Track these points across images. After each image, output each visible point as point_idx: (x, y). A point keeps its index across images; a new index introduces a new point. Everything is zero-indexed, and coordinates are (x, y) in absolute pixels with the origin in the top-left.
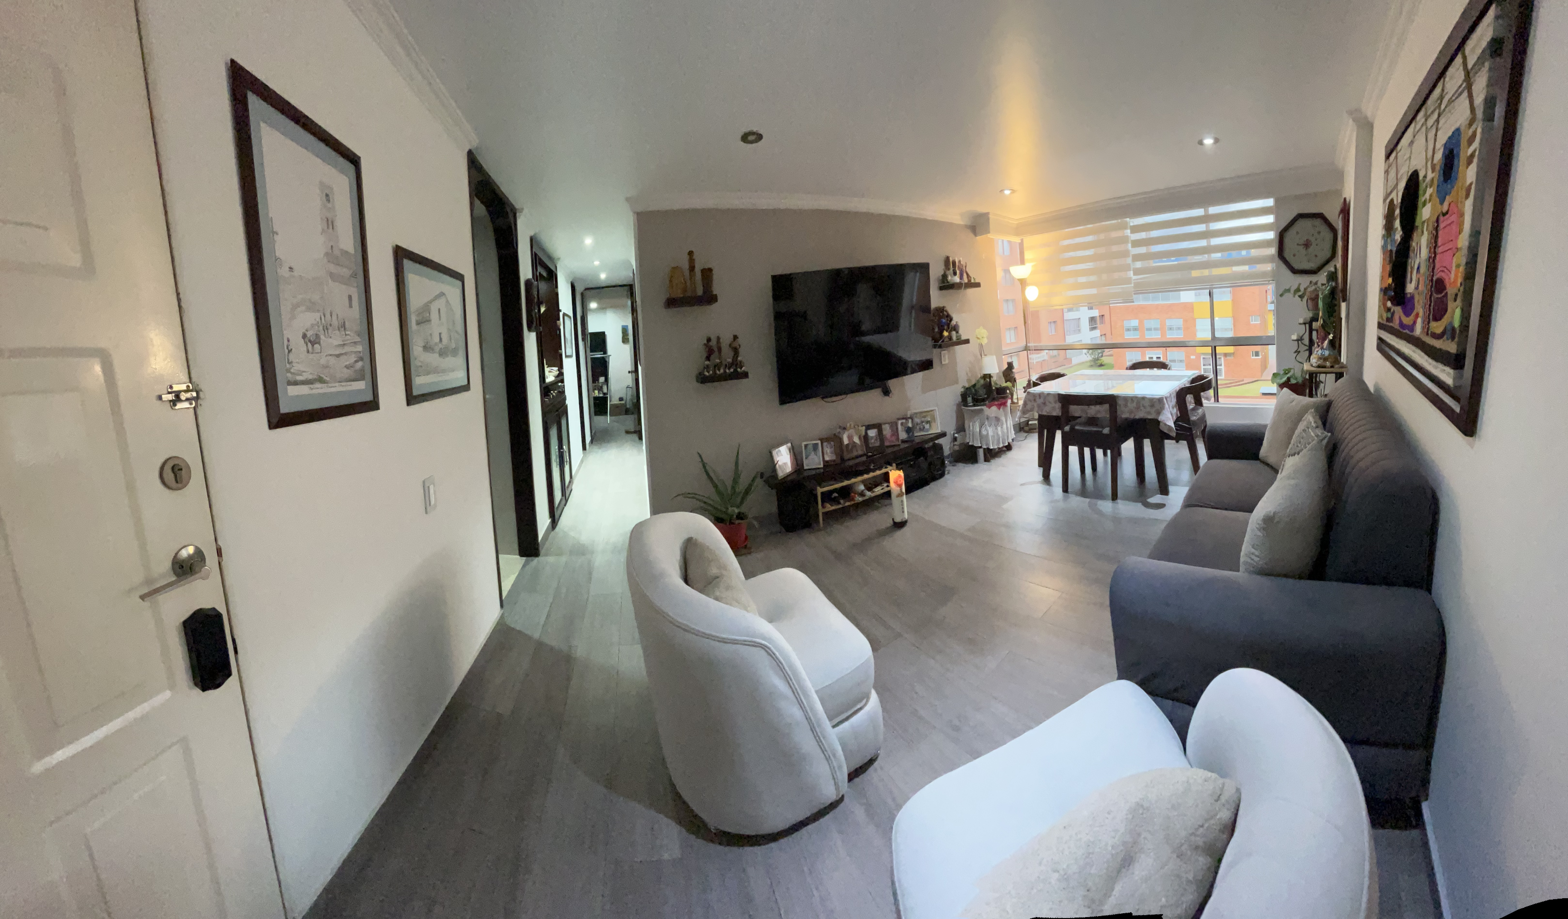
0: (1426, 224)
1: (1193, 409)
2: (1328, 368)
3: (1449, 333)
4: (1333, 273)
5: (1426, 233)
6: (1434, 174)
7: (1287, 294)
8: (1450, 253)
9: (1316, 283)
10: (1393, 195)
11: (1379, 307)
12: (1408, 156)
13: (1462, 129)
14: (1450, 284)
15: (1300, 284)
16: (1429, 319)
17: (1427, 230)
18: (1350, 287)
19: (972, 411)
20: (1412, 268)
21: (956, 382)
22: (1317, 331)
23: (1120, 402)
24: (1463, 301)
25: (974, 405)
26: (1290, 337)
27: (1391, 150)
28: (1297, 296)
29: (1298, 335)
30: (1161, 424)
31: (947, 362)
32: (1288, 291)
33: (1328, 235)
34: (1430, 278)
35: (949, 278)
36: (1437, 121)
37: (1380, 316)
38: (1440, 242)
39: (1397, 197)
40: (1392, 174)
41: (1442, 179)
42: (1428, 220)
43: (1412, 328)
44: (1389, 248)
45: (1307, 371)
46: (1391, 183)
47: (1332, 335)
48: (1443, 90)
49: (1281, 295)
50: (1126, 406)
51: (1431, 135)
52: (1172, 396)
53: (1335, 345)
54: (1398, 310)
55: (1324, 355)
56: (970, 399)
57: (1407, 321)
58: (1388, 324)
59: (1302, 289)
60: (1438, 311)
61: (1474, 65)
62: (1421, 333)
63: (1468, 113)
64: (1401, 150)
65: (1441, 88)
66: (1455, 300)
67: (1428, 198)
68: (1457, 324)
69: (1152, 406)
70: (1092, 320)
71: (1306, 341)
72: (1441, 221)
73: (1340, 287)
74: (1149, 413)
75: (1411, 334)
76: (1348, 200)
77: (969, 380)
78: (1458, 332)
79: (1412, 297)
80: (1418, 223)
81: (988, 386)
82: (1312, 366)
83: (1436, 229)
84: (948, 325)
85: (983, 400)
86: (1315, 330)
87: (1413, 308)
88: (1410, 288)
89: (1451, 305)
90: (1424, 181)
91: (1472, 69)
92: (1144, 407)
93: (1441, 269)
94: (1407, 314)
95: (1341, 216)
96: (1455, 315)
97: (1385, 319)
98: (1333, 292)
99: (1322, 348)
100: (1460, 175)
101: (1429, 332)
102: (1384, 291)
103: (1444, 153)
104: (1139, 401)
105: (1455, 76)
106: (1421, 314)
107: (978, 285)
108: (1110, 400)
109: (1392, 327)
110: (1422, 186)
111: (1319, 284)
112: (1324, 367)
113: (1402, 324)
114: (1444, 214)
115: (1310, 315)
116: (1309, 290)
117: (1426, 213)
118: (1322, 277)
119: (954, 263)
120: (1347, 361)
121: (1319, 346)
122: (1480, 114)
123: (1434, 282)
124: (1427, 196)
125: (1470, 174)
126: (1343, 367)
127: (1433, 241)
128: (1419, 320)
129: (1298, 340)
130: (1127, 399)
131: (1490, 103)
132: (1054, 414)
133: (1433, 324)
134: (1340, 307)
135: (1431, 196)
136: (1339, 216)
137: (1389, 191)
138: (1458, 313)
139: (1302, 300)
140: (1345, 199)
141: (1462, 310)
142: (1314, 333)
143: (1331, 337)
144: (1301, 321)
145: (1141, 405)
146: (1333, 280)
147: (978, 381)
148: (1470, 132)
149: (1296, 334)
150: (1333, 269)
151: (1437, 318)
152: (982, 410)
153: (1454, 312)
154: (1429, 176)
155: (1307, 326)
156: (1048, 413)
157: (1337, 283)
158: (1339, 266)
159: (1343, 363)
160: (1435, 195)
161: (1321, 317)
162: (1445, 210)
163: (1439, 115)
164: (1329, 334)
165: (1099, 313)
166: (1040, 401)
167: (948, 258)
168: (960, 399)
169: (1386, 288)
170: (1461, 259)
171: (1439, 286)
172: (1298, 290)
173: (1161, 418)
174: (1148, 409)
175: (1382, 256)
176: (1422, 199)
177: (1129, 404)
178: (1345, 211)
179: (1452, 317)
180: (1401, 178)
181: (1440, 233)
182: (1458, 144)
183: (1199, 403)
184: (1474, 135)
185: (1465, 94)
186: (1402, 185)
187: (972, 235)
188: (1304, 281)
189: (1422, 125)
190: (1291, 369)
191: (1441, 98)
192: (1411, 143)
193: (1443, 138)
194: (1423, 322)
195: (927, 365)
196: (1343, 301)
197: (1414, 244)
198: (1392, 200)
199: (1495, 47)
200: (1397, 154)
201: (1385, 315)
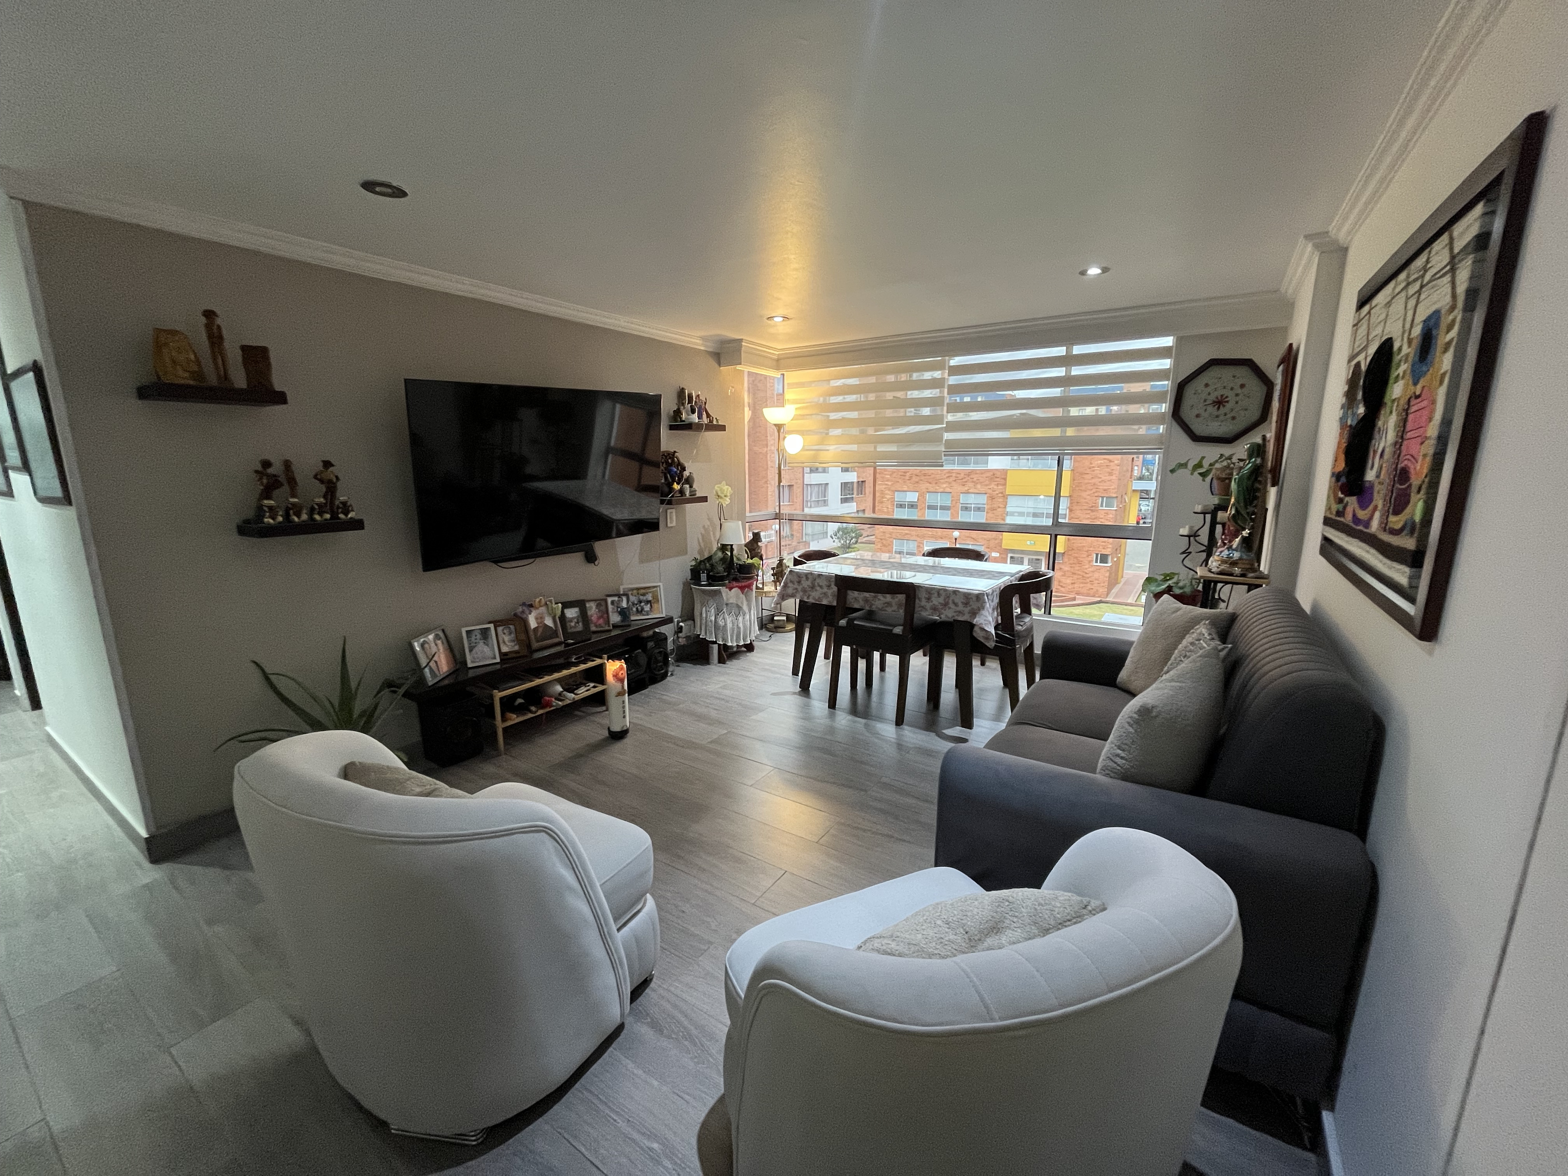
0: (1396, 404)
1: (1018, 617)
2: (1236, 576)
3: (1408, 528)
4: (1259, 445)
5: (1394, 413)
6: (1410, 349)
7: (1181, 471)
8: (1419, 440)
9: (1230, 458)
10: (1361, 358)
11: (1329, 497)
12: (1383, 316)
13: (1443, 312)
14: (1416, 474)
15: (1203, 458)
16: (1388, 512)
17: (1396, 410)
18: (1285, 470)
19: (704, 591)
20: (1375, 452)
21: (684, 552)
22: (1224, 525)
23: (922, 595)
24: (1427, 493)
25: (709, 585)
26: (1179, 531)
27: (1365, 300)
28: (1196, 473)
29: (1191, 528)
30: (976, 629)
31: (674, 524)
32: (1184, 465)
33: (1256, 390)
34: (1394, 466)
35: (684, 416)
36: (1419, 292)
37: (1329, 509)
38: (1409, 426)
39: (1364, 360)
40: (1362, 331)
41: (1417, 359)
42: (1399, 399)
43: (1367, 524)
44: (1349, 422)
45: (1201, 577)
46: (1360, 342)
47: (1247, 531)
48: (1428, 261)
49: (1172, 471)
50: (929, 599)
51: (1412, 303)
52: (995, 593)
53: (1252, 545)
54: (1352, 501)
55: (1232, 558)
56: (704, 576)
57: (1362, 514)
58: (1338, 519)
59: (1206, 464)
60: (1399, 503)
61: (1461, 251)
62: (1378, 529)
63: (1448, 299)
64: (1376, 306)
65: (1424, 260)
66: (1419, 491)
67: (1401, 375)
68: (1418, 518)
69: (966, 604)
70: (845, 486)
71: (1204, 537)
72: (1412, 403)
73: (1269, 464)
74: (960, 613)
75: (1365, 530)
76: (1295, 347)
77: (701, 552)
78: (1418, 526)
79: (1372, 487)
80: (1387, 399)
81: (729, 562)
82: (1210, 571)
83: (1406, 411)
84: (681, 477)
85: (722, 579)
86: (1219, 523)
87: (1371, 500)
88: (1370, 475)
89: (1414, 497)
90: (1399, 353)
91: (1458, 253)
92: (956, 605)
93: (1408, 457)
94: (1363, 505)
95: (1281, 368)
96: (1416, 508)
97: (1334, 513)
98: (1257, 471)
99: (1230, 548)
100: (1437, 360)
101: (1387, 528)
102: (1337, 476)
103: (1423, 329)
104: (948, 595)
105: (1439, 255)
106: (1380, 506)
107: (722, 428)
108: (908, 591)
109: (1344, 524)
110: (1396, 358)
111: (1234, 460)
112: (1231, 575)
113: (1355, 518)
114: (1417, 397)
115: (1216, 500)
116: (1218, 466)
117: (1397, 390)
118: (1240, 450)
119: (690, 397)
120: (1269, 571)
121: (1225, 544)
122: (1460, 304)
123: (1398, 472)
124: (1401, 371)
125: (1446, 362)
126: (1262, 577)
127: (1402, 424)
128: (1377, 515)
129: (1189, 536)
130: (930, 591)
131: (1472, 294)
132: (825, 602)
133: (1392, 519)
134: (1265, 493)
135: (1405, 372)
136: (1279, 366)
137: (1357, 350)
138: (1420, 505)
139: (1204, 480)
140: (1291, 345)
141: (1426, 502)
142: (1219, 528)
143: (1246, 533)
144: (1199, 508)
145: (950, 601)
146: (1258, 456)
147: (715, 553)
148: (1451, 317)
149: (1187, 527)
150: (1259, 440)
151: (1397, 512)
152: (719, 592)
153: (1415, 505)
154: (1405, 350)
155: (1208, 517)
156: (816, 600)
157: (1264, 459)
158: (1271, 435)
159: (1261, 572)
160: (1409, 372)
161: (1234, 505)
162: (1418, 393)
163: (1422, 287)
164: (1244, 529)
165: (858, 477)
166: (806, 584)
167: (682, 391)
168: (688, 575)
169: (1339, 473)
170: (1429, 448)
171: (1403, 475)
172: (1199, 465)
173: (976, 621)
174: (961, 607)
175: (1339, 430)
176: (1393, 375)
177: (933, 599)
178: (1289, 359)
179: (1414, 510)
180: (1373, 340)
181: (1411, 417)
182: (1437, 325)
183: (1026, 609)
184: (1454, 321)
185: (1447, 278)
186: (1372, 350)
187: (717, 365)
188: (1211, 453)
189: (1402, 290)
190: (1174, 574)
191: (1425, 270)
192: (1389, 304)
193: (1423, 313)
194: (1381, 516)
195: (650, 526)
196: (1273, 485)
197: (1380, 423)
198: (1358, 365)
199: (1482, 241)
200: (1371, 309)
201: (1335, 507)
